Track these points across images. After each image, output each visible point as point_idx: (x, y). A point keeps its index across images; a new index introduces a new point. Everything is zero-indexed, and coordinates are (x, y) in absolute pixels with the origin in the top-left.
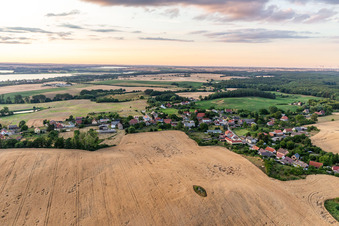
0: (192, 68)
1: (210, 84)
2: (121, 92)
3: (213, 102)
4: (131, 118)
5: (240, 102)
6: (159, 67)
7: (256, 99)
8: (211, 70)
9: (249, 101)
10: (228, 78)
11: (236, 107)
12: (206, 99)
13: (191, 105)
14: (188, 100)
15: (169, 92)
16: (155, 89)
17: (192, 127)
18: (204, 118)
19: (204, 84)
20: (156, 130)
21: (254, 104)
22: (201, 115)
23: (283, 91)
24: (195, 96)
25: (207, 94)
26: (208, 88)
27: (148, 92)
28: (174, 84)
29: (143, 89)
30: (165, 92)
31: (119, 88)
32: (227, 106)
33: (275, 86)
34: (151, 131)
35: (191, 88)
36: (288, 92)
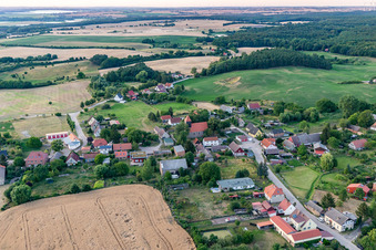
0: (177, 10)
1: (208, 40)
2: (47, 60)
3: (220, 83)
5: (271, 82)
6: (125, 11)
7: (299, 71)
9: (290, 78)
10: (236, 28)
12: (205, 73)
13: (178, 92)
15: (138, 58)
16: (111, 54)
19: (199, 40)
21: (300, 84)
23: (337, 51)
25: (206, 62)
26: (206, 48)
27: (97, 61)
28: (147, 41)
32: (247, 91)
36: (345, 53)
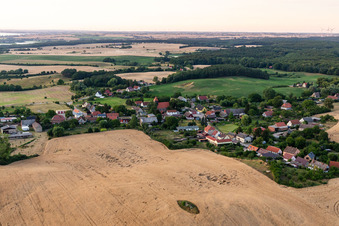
0: (132, 34)
1: (165, 60)
2: (20, 74)
3: (177, 86)
4: (52, 113)
5: (217, 86)
6: (77, 34)
7: (241, 80)
8: (163, 37)
9: (232, 83)
10: (192, 50)
11: (213, 93)
12: (165, 81)
13: (144, 91)
14: (136, 84)
15: (103, 73)
16: (79, 69)
17: (154, 124)
18: (169, 109)
19: (156, 59)
20: (97, 131)
21: (240, 87)
22: (163, 106)
23: (279, 67)
24: (146, 77)
25: (165, 75)
26: (164, 66)
27: (68, 74)
28: (108, 60)
29: (60, 69)
30: (96, 73)
31: (15, 68)
32: (198, 91)
33: (267, 60)
34: (90, 131)
35: (137, 66)
36: (285, 69)
